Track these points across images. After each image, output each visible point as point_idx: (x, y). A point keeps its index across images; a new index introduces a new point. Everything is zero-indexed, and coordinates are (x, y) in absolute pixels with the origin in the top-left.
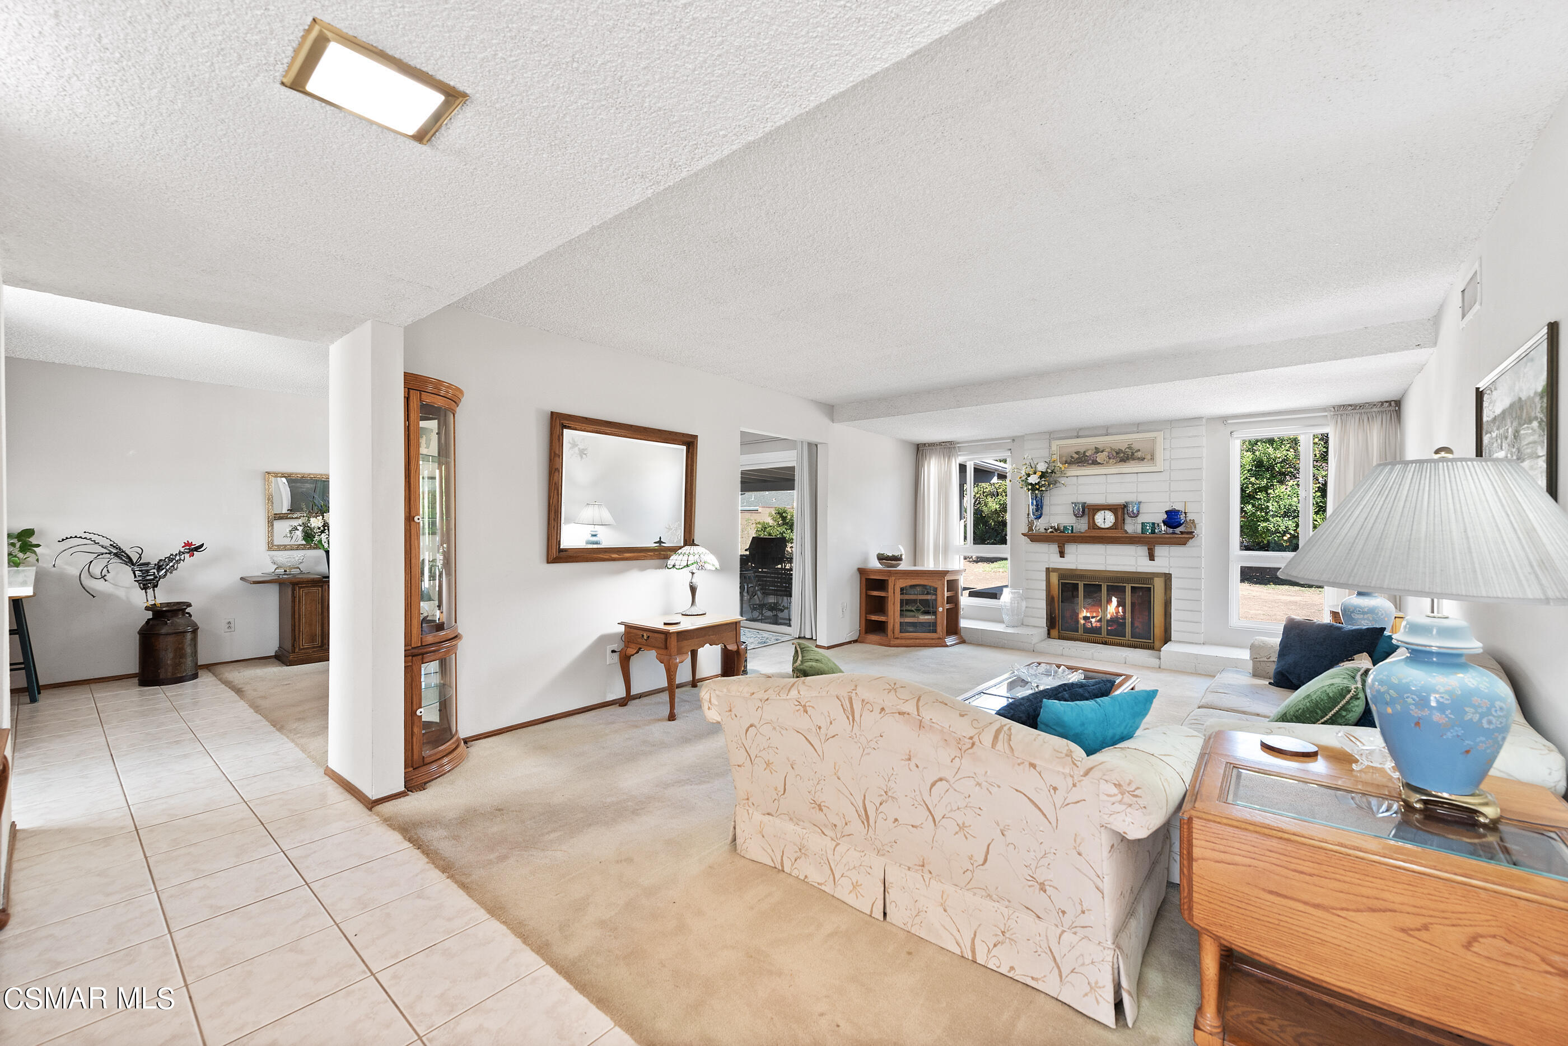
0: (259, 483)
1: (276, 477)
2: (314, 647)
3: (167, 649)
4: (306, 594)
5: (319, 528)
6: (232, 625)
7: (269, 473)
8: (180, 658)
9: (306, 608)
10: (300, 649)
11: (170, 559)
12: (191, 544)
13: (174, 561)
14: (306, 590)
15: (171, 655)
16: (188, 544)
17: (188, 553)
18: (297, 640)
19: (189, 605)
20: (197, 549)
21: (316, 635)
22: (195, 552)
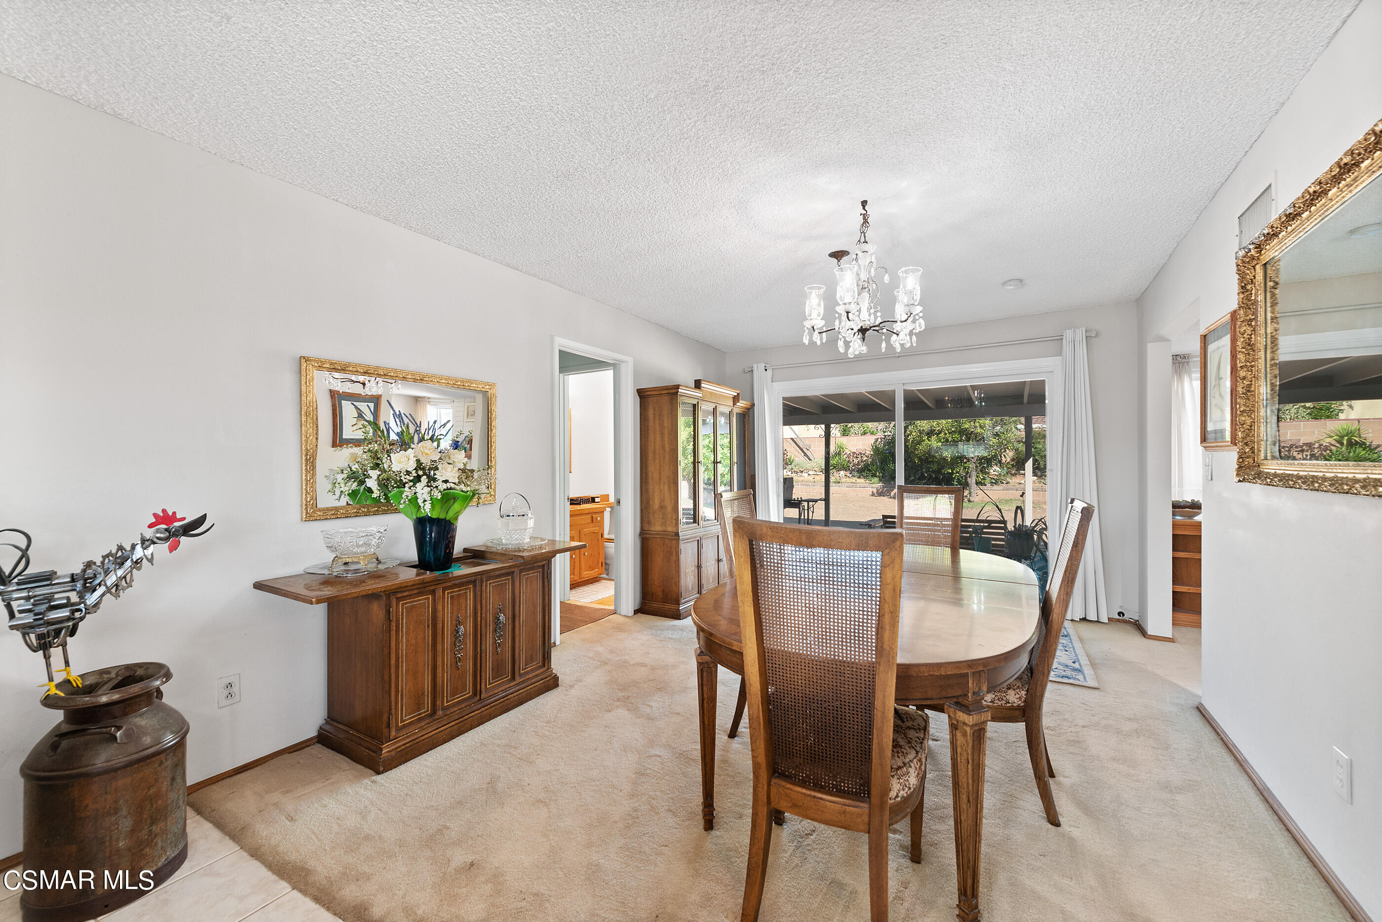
0: (287, 381)
1: (320, 368)
2: (420, 720)
3: (116, 811)
4: (410, 610)
5: (408, 473)
6: (235, 689)
7: (307, 359)
8: (152, 824)
9: (407, 641)
10: (398, 729)
11: (120, 558)
12: (173, 518)
13: (128, 563)
14: (408, 603)
15: (126, 824)
16: (164, 518)
17: (166, 539)
18: (393, 711)
19: (161, 671)
20: (191, 528)
21: (423, 693)
22: (183, 539)
